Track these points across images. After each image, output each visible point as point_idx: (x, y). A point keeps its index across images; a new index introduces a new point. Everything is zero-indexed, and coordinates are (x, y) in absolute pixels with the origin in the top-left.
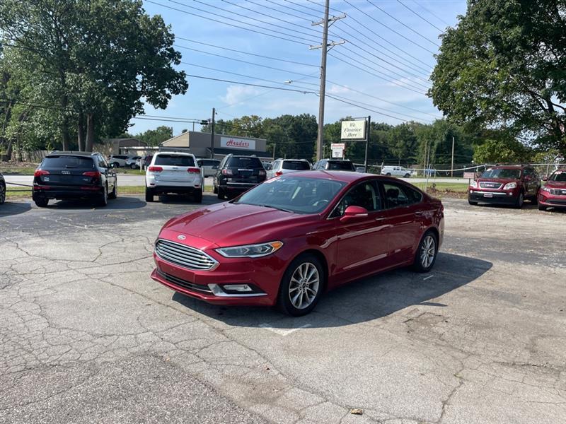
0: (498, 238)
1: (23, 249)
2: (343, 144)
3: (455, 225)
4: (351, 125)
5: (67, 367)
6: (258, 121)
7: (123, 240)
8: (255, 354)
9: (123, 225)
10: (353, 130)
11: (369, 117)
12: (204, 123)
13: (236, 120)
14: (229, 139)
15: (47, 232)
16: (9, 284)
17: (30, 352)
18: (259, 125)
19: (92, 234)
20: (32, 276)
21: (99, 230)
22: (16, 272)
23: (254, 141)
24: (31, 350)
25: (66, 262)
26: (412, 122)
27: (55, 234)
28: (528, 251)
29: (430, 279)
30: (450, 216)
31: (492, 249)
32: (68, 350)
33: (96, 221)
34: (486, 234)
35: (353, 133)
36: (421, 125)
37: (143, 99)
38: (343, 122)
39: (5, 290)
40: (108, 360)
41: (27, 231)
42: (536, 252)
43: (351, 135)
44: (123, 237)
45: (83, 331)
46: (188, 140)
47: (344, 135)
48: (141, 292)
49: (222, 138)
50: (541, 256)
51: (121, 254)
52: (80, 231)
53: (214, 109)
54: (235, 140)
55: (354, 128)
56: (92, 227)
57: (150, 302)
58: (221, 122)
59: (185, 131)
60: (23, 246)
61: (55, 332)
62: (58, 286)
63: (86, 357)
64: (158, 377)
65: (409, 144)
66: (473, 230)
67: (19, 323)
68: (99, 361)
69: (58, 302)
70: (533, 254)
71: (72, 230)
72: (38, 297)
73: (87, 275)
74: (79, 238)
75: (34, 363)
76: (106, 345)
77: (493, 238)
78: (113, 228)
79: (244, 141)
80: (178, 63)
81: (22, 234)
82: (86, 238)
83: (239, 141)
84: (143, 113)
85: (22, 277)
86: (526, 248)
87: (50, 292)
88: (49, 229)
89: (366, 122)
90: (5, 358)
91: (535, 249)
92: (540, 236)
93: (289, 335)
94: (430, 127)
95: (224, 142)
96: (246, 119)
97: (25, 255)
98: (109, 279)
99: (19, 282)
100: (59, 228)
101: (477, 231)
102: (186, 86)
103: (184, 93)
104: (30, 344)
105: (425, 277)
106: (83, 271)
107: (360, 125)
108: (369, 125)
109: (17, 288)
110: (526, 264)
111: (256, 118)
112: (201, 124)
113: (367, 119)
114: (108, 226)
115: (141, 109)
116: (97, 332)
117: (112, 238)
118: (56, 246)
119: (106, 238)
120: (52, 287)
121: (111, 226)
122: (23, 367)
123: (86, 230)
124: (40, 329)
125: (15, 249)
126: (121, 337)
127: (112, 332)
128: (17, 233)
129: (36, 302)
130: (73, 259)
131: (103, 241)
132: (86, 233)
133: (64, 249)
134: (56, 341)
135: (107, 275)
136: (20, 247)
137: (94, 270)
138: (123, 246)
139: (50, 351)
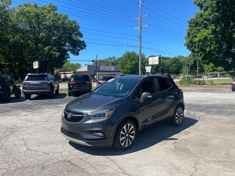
0: (216, 105)
1: (20, 117)
2: (151, 67)
3: (198, 100)
4: (153, 59)
5: (33, 167)
6: (115, 59)
7: (59, 112)
8: (109, 160)
9: (60, 105)
11: (160, 55)
12: (93, 61)
13: (106, 59)
14: (103, 67)
15: (29, 110)
16: (13, 132)
17: (19, 161)
19: (46, 109)
20: (22, 129)
21: (50, 108)
22: (16, 127)
23: (114, 67)
25: (36, 122)
26: (180, 56)
27: (32, 110)
28: (229, 110)
29: (185, 124)
30: (196, 96)
31: (213, 110)
32: (34, 160)
33: (49, 104)
34: (211, 103)
37: (69, 52)
38: (149, 58)
39: (11, 135)
40: (50, 164)
41: (21, 110)
42: (232, 110)
43: (153, 63)
45: (40, 152)
46: (87, 68)
47: (150, 63)
49: (101, 67)
50: (234, 112)
51: (58, 118)
52: (42, 109)
53: (97, 56)
54: (106, 67)
55: (154, 60)
56: (47, 107)
58: (100, 60)
59: (86, 65)
60: (20, 116)
61: (29, 152)
62: (32, 133)
63: (41, 163)
64: (69, 171)
65: (179, 65)
66: (205, 101)
67: (16, 149)
68: (46, 164)
69: (31, 140)
71: (39, 108)
72: (24, 138)
73: (44, 128)
74: (42, 112)
76: (49, 157)
77: (214, 105)
79: (110, 67)
80: (82, 37)
81: (20, 111)
82: (45, 112)
83: (107, 67)
84: (69, 58)
85: (18, 129)
86: (228, 109)
87: (29, 135)
88: (30, 108)
90: (9, 164)
94: (187, 58)
96: (110, 58)
97: (20, 120)
98: (52, 129)
99: (17, 132)
100: (34, 108)
101: (207, 102)
102: (85, 46)
103: (85, 49)
104: (19, 158)
106: (42, 126)
107: (157, 59)
108: (160, 58)
109: (16, 134)
110: (228, 116)
111: (114, 57)
112: (92, 62)
113: (159, 56)
114: (53, 106)
115: (68, 56)
116: (46, 152)
117: (55, 111)
118: (32, 116)
119: (52, 111)
120: (30, 133)
121: (55, 106)
122: (16, 168)
123: (45, 108)
124: (24, 151)
125: (16, 117)
126: (55, 154)
127: (52, 152)
128: (18, 111)
129: (23, 140)
130: (39, 121)
131: (51, 113)
132: (45, 110)
133: (35, 117)
134: (29, 156)
135: (52, 127)
136: (18, 116)
137: (47, 125)
138: (59, 114)
139: (27, 160)
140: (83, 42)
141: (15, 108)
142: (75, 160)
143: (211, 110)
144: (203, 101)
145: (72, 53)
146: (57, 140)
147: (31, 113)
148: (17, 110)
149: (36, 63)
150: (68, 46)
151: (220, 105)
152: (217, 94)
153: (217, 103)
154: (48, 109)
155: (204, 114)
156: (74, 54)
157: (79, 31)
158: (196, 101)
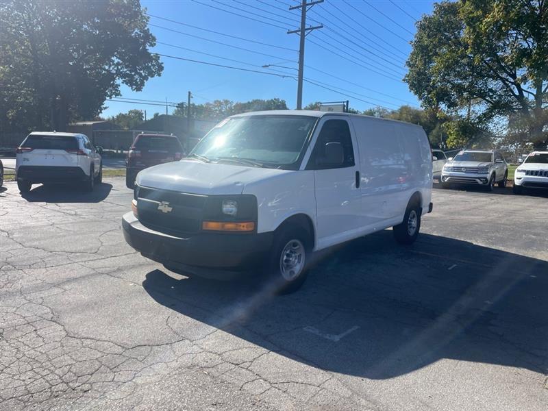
4: (329, 109)
11: (348, 102)
14: (203, 123)
37: (119, 81)
49: (196, 122)
53: (189, 93)
80: (152, 45)
84: (119, 94)
89: (344, 106)
102: (161, 68)
103: (159, 75)
112: (177, 107)
113: (345, 104)
115: (117, 91)
140: (157, 57)
145: (127, 84)
150: (118, 64)
156: (131, 86)
157: (146, 29)
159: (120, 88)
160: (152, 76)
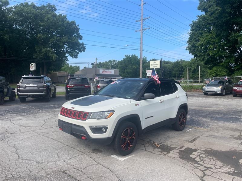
0: (220, 111)
2: (152, 70)
3: (201, 105)
4: (154, 63)
5: (23, 178)
6: (115, 62)
7: (55, 117)
8: (108, 170)
9: (56, 109)
10: (155, 65)
11: (162, 59)
12: (92, 64)
13: (106, 62)
14: (103, 70)
15: (23, 114)
16: (4, 138)
17: (9, 171)
18: (116, 64)
19: (42, 114)
20: (15, 134)
21: (46, 112)
22: (8, 132)
23: (114, 71)
24: (9, 170)
25: (30, 127)
26: (181, 60)
27: (27, 114)
28: (234, 116)
29: (189, 131)
31: (218, 116)
32: (25, 170)
33: (45, 108)
34: (215, 108)
35: (155, 66)
36: (185, 61)
37: (67, 55)
38: (151, 62)
39: (2, 141)
40: (42, 175)
41: (15, 114)
42: (237, 117)
44: (55, 115)
45: (32, 160)
47: (151, 67)
48: (60, 141)
49: (100, 70)
50: (240, 118)
51: (53, 123)
52: (37, 113)
53: (96, 58)
54: (106, 71)
55: (155, 64)
56: (43, 111)
57: (64, 146)
58: (100, 63)
60: (13, 121)
61: (20, 161)
62: (25, 139)
63: (33, 173)
65: (180, 69)
66: (208, 107)
67: (6, 157)
69: (24, 147)
70: (237, 118)
71: (34, 112)
72: (16, 144)
73: (38, 133)
74: (37, 116)
75: (10, 176)
77: (218, 110)
78: (51, 111)
79: (109, 71)
80: (81, 39)
81: (13, 115)
82: (40, 116)
85: (10, 135)
86: (233, 115)
87: (21, 142)
88: (24, 112)
91: (237, 115)
92: (239, 109)
93: (124, 160)
94: (189, 62)
95: (101, 71)
96: (110, 61)
97: (13, 124)
98: (47, 135)
99: (8, 138)
100: (28, 112)
101: (211, 107)
102: (85, 48)
103: (84, 51)
105: (187, 130)
106: (36, 131)
108: (161, 62)
109: (7, 140)
110: (233, 122)
111: (114, 61)
112: (91, 64)
113: (161, 60)
114: (50, 110)
116: (39, 161)
117: (51, 116)
118: (27, 120)
119: (48, 115)
120: (22, 139)
121: (51, 110)
122: (5, 178)
123: (40, 112)
124: (15, 159)
125: (9, 122)
126: (49, 163)
127: (45, 161)
128: (11, 115)
129: (14, 147)
130: (33, 126)
131: (47, 117)
132: (40, 114)
133: (30, 122)
134: (21, 165)
135: (46, 133)
136: (11, 121)
137: (41, 131)
138: (55, 119)
139: (17, 170)
140: (83, 44)
141: (9, 112)
142: (71, 171)
143: (215, 116)
144: (207, 106)
145: (70, 56)
146: (52, 148)
147: (25, 118)
148: (11, 113)
149: (32, 64)
150: (67, 48)
151: (224, 111)
152: (221, 100)
153: (221, 109)
154: (44, 113)
155: (208, 121)
156: (72, 57)
157: (78, 33)
158: (199, 107)
159: (68, 58)
160: (81, 52)
